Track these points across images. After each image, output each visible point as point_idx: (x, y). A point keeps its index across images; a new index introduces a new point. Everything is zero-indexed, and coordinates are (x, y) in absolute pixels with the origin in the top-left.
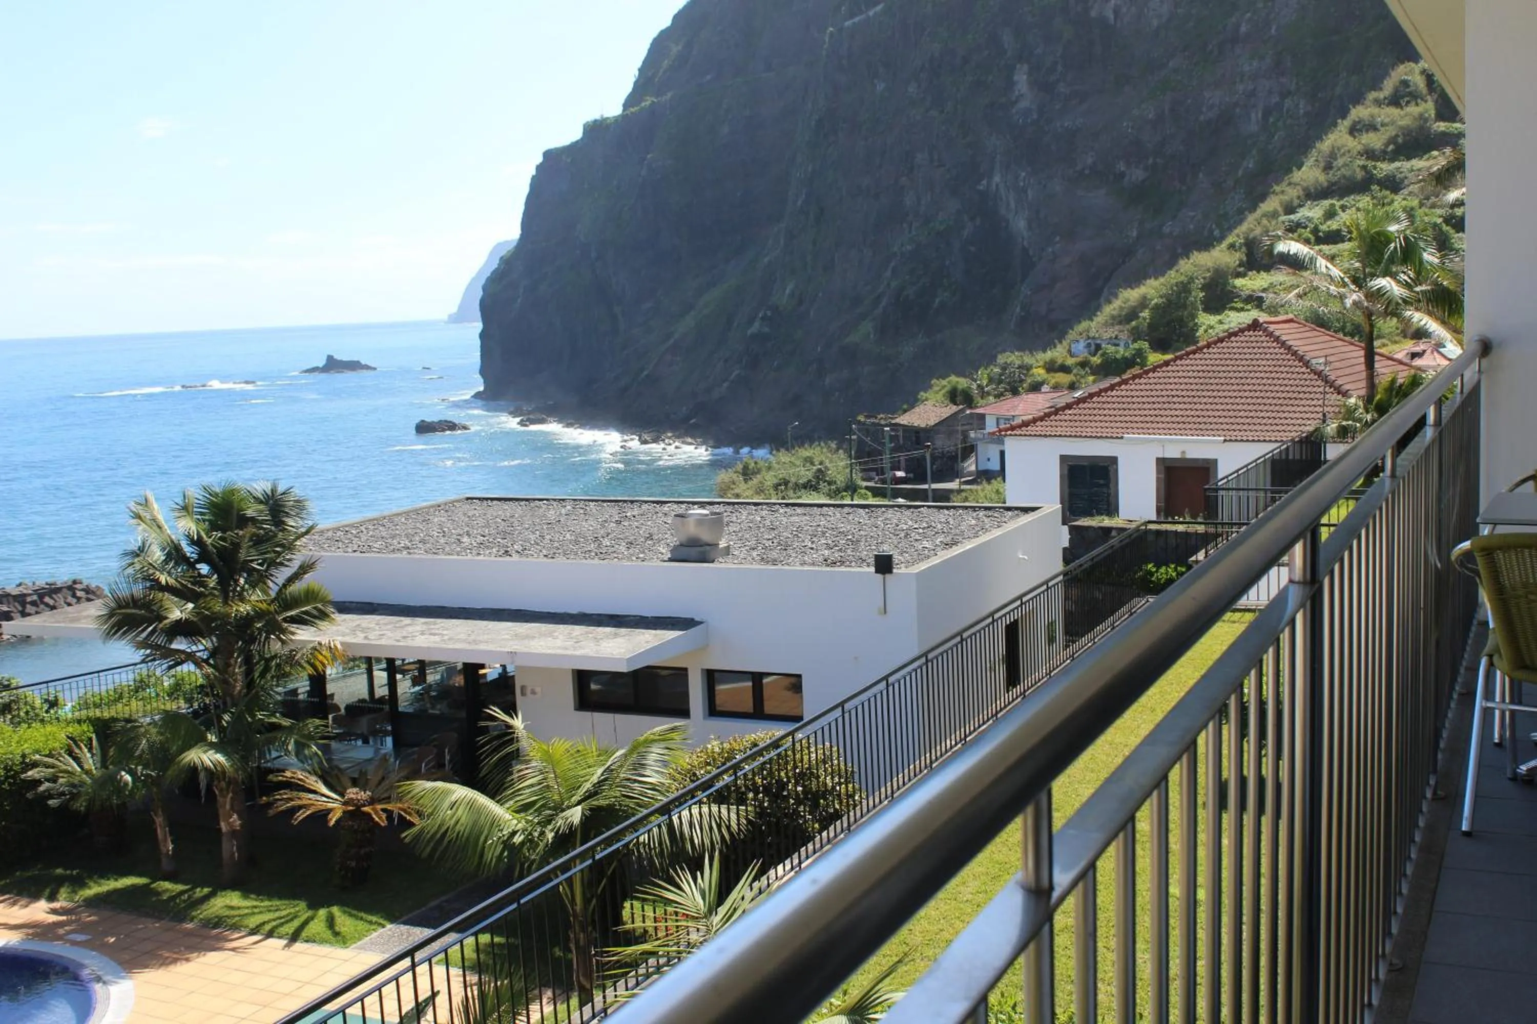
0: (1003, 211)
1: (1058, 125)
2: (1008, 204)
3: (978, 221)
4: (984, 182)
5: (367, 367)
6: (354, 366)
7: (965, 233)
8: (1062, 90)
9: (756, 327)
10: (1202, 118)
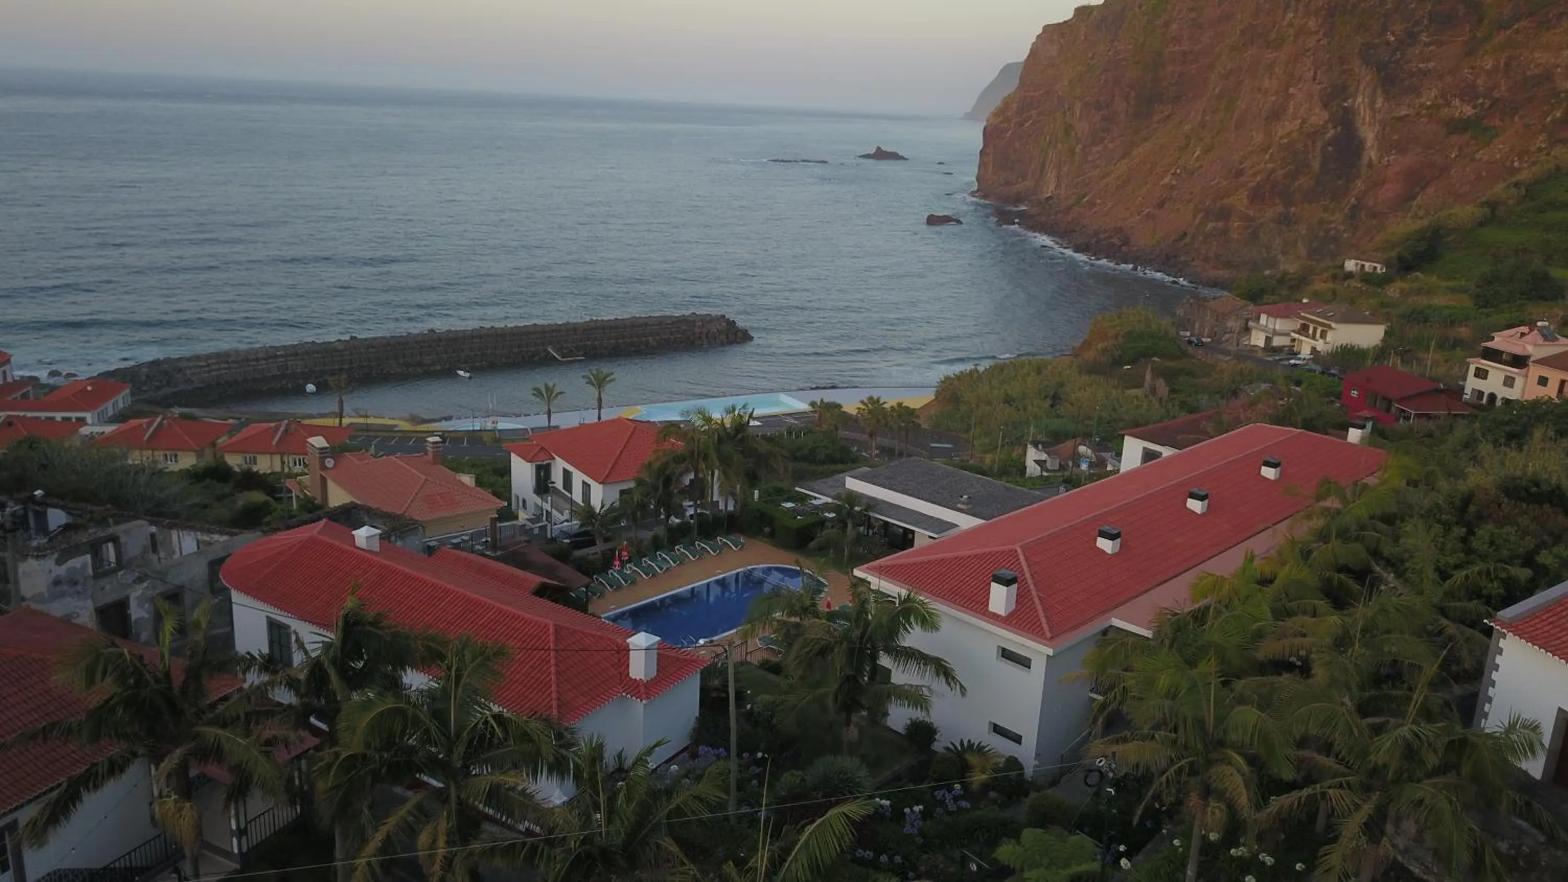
0: (1358, 125)
1: (1414, 65)
2: (1364, 119)
3: (1339, 129)
4: (1350, 101)
5: (902, 158)
6: (895, 156)
7: (1329, 135)
8: (1424, 38)
9: (1166, 180)
10: (1529, 73)
